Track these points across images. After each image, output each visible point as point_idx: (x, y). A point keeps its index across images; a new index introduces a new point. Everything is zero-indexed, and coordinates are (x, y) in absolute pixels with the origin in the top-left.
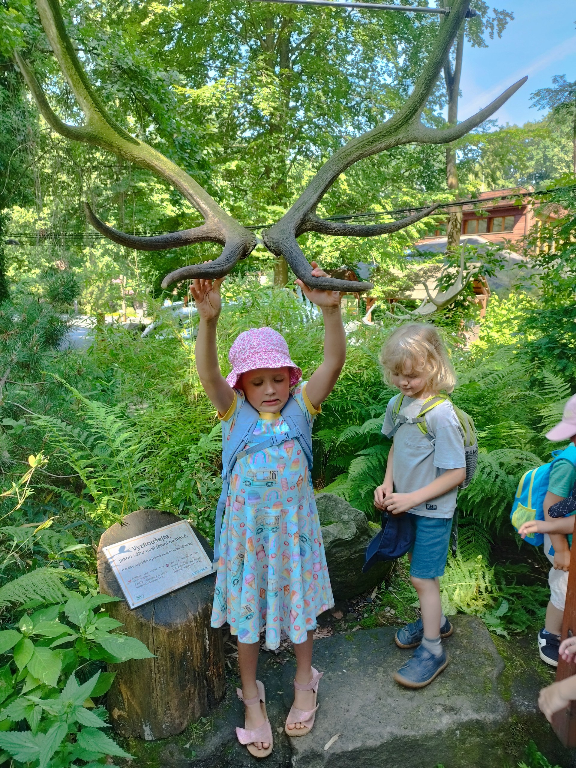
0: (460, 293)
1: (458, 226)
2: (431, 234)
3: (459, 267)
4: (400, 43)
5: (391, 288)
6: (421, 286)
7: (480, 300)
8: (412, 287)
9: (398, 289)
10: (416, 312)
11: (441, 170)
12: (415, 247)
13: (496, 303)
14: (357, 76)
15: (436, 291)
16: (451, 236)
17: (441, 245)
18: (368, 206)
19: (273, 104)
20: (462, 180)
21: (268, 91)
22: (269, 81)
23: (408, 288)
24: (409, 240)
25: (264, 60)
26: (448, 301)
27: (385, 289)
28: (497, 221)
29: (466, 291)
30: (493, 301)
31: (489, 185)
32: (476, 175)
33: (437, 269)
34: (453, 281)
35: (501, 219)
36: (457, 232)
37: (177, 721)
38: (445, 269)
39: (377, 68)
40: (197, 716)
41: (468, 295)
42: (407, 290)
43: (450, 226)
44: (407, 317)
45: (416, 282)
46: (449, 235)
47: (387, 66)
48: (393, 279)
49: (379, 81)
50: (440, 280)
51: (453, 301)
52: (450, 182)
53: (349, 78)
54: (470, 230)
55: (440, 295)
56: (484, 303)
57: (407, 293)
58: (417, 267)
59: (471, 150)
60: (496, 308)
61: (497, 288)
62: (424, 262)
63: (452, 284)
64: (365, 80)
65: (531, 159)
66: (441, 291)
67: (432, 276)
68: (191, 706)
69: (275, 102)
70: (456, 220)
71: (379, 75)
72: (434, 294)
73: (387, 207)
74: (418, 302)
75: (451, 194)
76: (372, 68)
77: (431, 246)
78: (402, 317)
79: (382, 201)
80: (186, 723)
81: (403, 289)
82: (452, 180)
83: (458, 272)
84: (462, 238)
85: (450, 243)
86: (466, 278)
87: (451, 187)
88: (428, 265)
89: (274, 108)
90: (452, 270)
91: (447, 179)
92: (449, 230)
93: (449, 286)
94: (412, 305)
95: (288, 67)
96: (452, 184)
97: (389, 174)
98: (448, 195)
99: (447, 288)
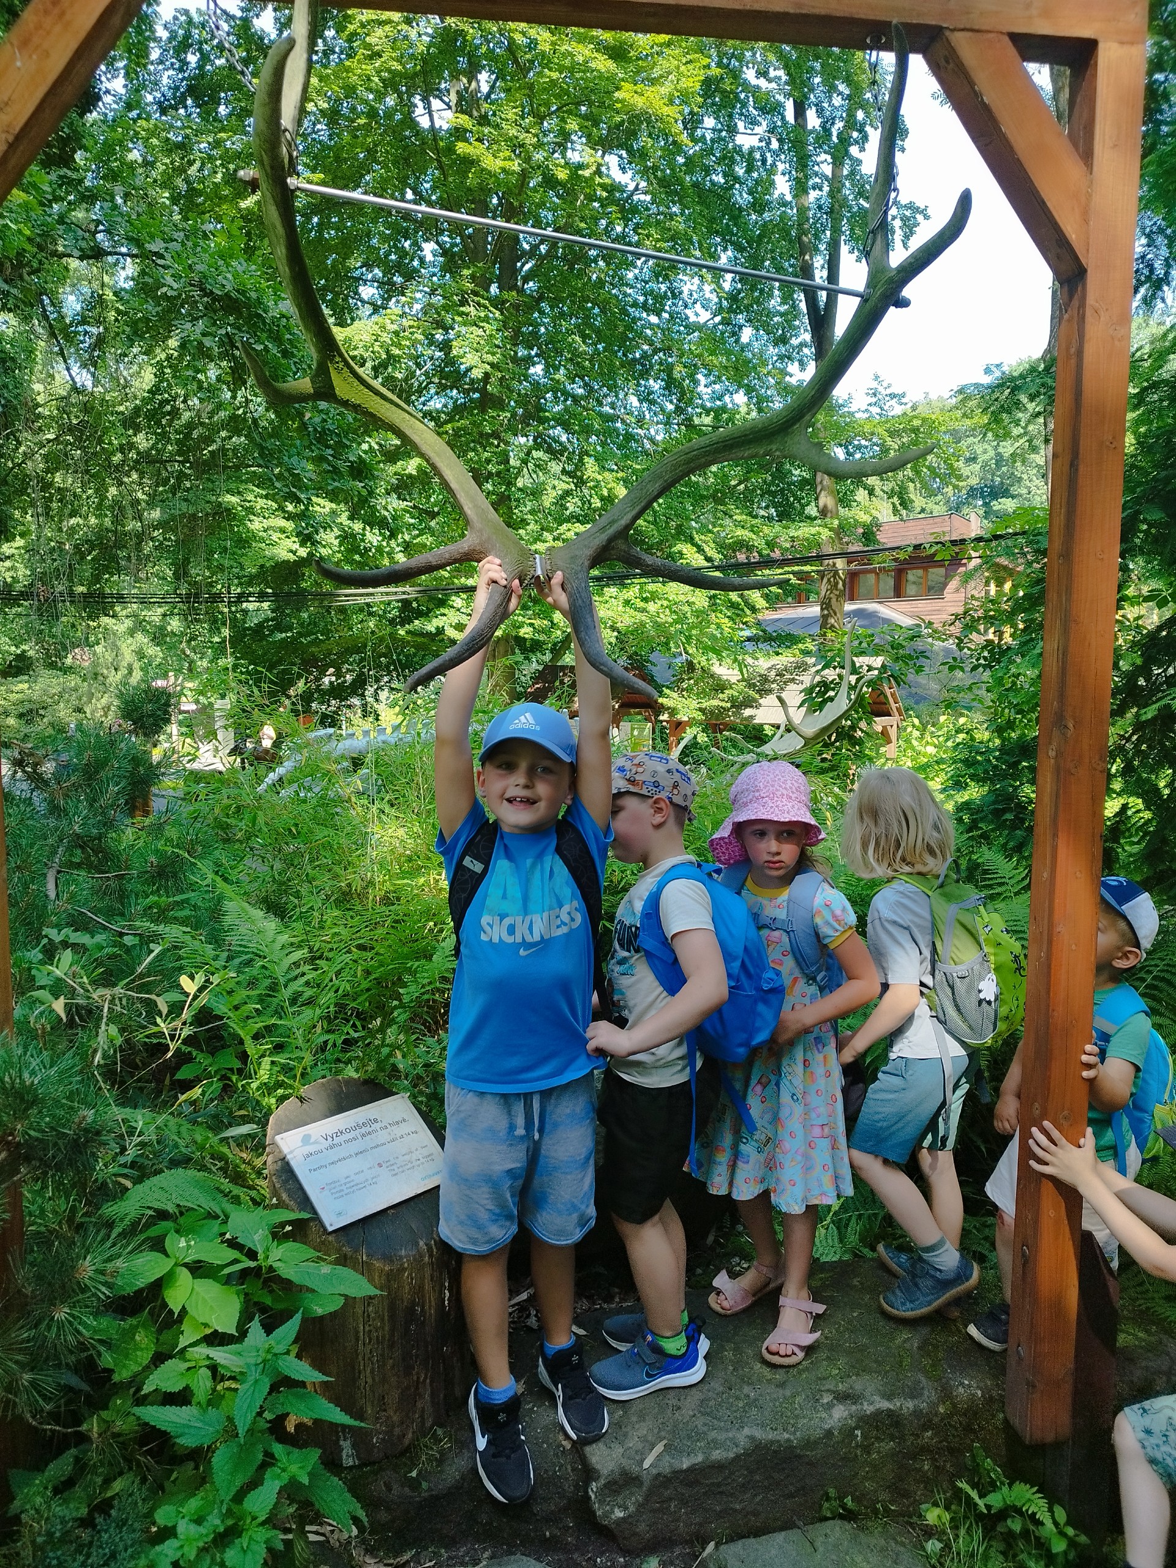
0: (845, 715)
1: (840, 586)
2: (790, 599)
3: (843, 667)
4: (725, 249)
5: (715, 703)
6: (771, 700)
7: (884, 728)
8: (756, 701)
9: (729, 705)
10: (767, 749)
11: (804, 482)
12: (759, 623)
13: (916, 734)
14: (645, 307)
15: (804, 709)
16: (826, 605)
17: (808, 622)
18: (670, 547)
19: (490, 358)
20: (845, 501)
21: (480, 332)
22: (482, 315)
23: (749, 703)
24: (748, 612)
25: (473, 277)
26: (824, 730)
27: (707, 704)
28: (912, 575)
29: (857, 712)
30: (909, 729)
31: (895, 511)
32: (871, 492)
33: (802, 667)
34: (831, 693)
35: (920, 572)
36: (838, 596)
37: (397, 1431)
38: (817, 672)
39: (681, 293)
40: (428, 1424)
41: (860, 719)
42: (747, 706)
43: (824, 587)
44: (749, 757)
45: (764, 692)
46: (822, 604)
47: (701, 290)
48: (720, 686)
49: (687, 318)
50: (809, 691)
51: (834, 729)
52: (821, 503)
53: (631, 310)
54: (862, 590)
55: (810, 719)
56: (893, 733)
57: (747, 712)
58: (764, 663)
59: (859, 447)
60: (915, 743)
61: (917, 703)
62: (778, 654)
63: (831, 699)
64: (659, 315)
65: (973, 459)
66: (811, 711)
67: (793, 680)
68: (419, 1405)
69: (493, 354)
70: (836, 573)
71: (686, 307)
72: (798, 716)
73: (707, 549)
74: (768, 731)
75: (826, 526)
76: (673, 293)
77: (792, 622)
78: (741, 759)
79: (697, 537)
80: (410, 1435)
81: (738, 705)
82: (825, 500)
83: (840, 676)
84: (849, 607)
85: (825, 618)
86: (855, 687)
87: (824, 512)
88: (786, 658)
89: (492, 365)
90: (831, 674)
91: (817, 499)
92: (823, 593)
93: (825, 702)
94: (757, 736)
95: (514, 287)
96: (825, 506)
97: (707, 488)
98: (821, 529)
99: (821, 706)
